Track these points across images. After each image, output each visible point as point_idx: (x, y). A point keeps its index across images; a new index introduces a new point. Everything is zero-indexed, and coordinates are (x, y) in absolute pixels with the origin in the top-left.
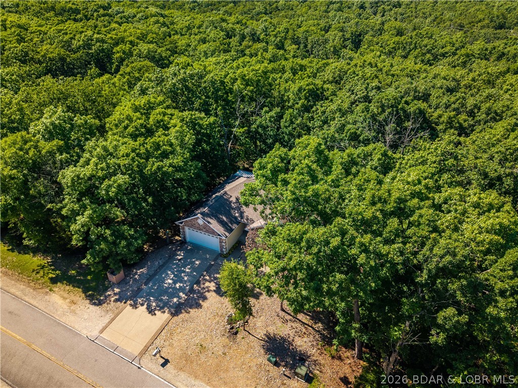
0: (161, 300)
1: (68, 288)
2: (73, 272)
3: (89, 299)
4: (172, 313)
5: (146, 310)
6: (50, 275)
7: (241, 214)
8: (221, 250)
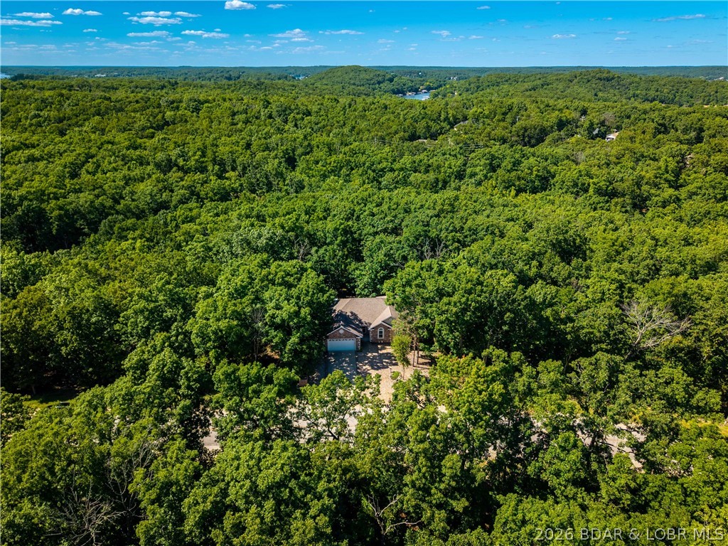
7: (360, 321)
8: (357, 348)
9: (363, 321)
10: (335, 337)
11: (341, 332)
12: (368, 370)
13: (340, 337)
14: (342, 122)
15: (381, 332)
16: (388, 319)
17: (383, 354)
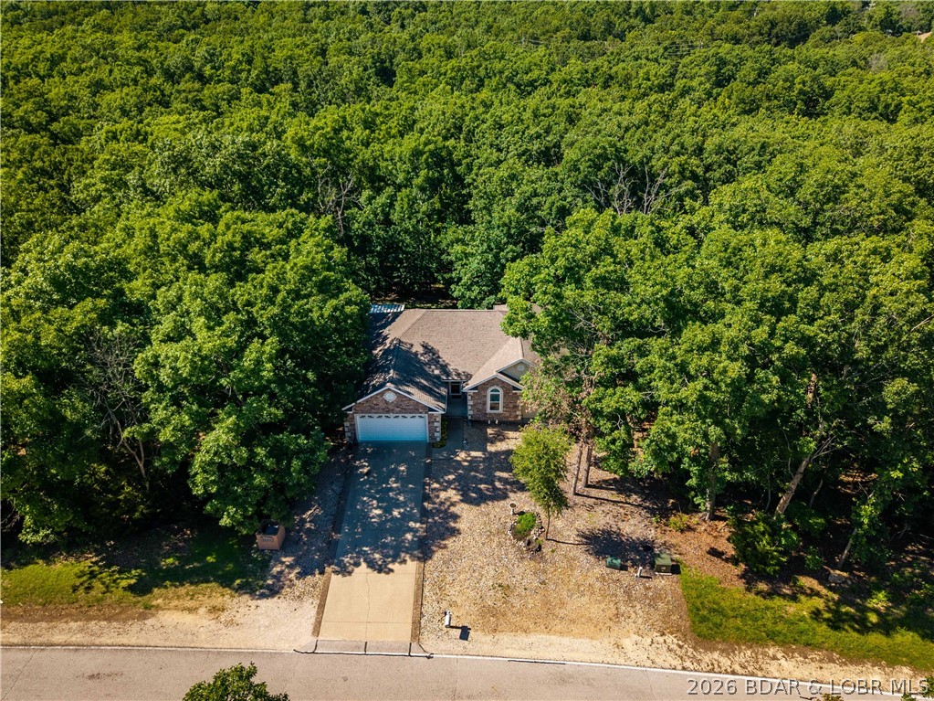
0: (385, 546)
1: (182, 590)
2: (170, 560)
3: (245, 593)
4: (419, 559)
5: (370, 570)
6: (124, 583)
7: (444, 368)
8: (432, 437)
9: (450, 368)
10: (371, 409)
11: (390, 397)
12: (453, 504)
13: (387, 409)
14: (473, 19)
15: (495, 398)
16: (515, 366)
17: (497, 454)
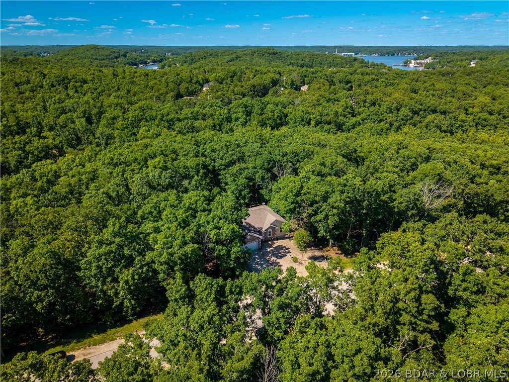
7: (254, 227)
8: (259, 247)
11: (248, 237)
12: (276, 260)
13: (248, 241)
15: (270, 232)
16: (274, 222)
17: (276, 247)
